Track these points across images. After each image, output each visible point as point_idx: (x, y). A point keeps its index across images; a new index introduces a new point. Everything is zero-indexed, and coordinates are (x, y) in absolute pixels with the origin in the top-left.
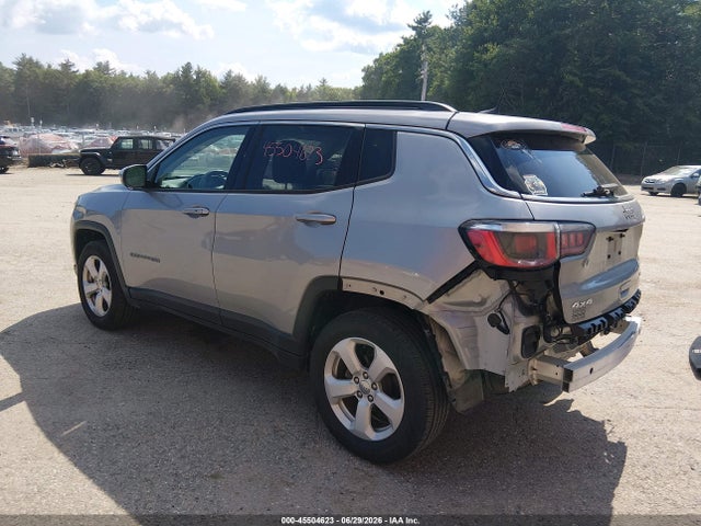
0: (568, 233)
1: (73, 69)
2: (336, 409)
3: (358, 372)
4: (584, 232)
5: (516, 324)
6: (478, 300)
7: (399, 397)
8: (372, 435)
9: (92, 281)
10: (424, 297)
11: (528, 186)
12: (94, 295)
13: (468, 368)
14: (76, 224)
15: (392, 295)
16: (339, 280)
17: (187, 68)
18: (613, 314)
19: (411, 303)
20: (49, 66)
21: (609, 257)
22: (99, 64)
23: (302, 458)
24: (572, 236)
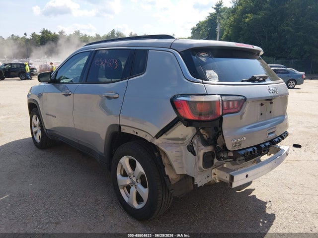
0: (228, 102)
1: (64, 34)
2: (122, 191)
3: (130, 174)
4: (239, 101)
5: (199, 150)
6: (181, 137)
7: (147, 187)
8: (136, 205)
9: (35, 127)
10: (154, 136)
11: (208, 76)
12: (36, 133)
13: (178, 173)
14: (28, 100)
15: (141, 134)
16: (120, 126)
17: (113, 32)
18: (263, 146)
19: (149, 139)
20: (55, 33)
21: (261, 114)
22: (76, 31)
23: (103, 215)
24: (231, 103)
